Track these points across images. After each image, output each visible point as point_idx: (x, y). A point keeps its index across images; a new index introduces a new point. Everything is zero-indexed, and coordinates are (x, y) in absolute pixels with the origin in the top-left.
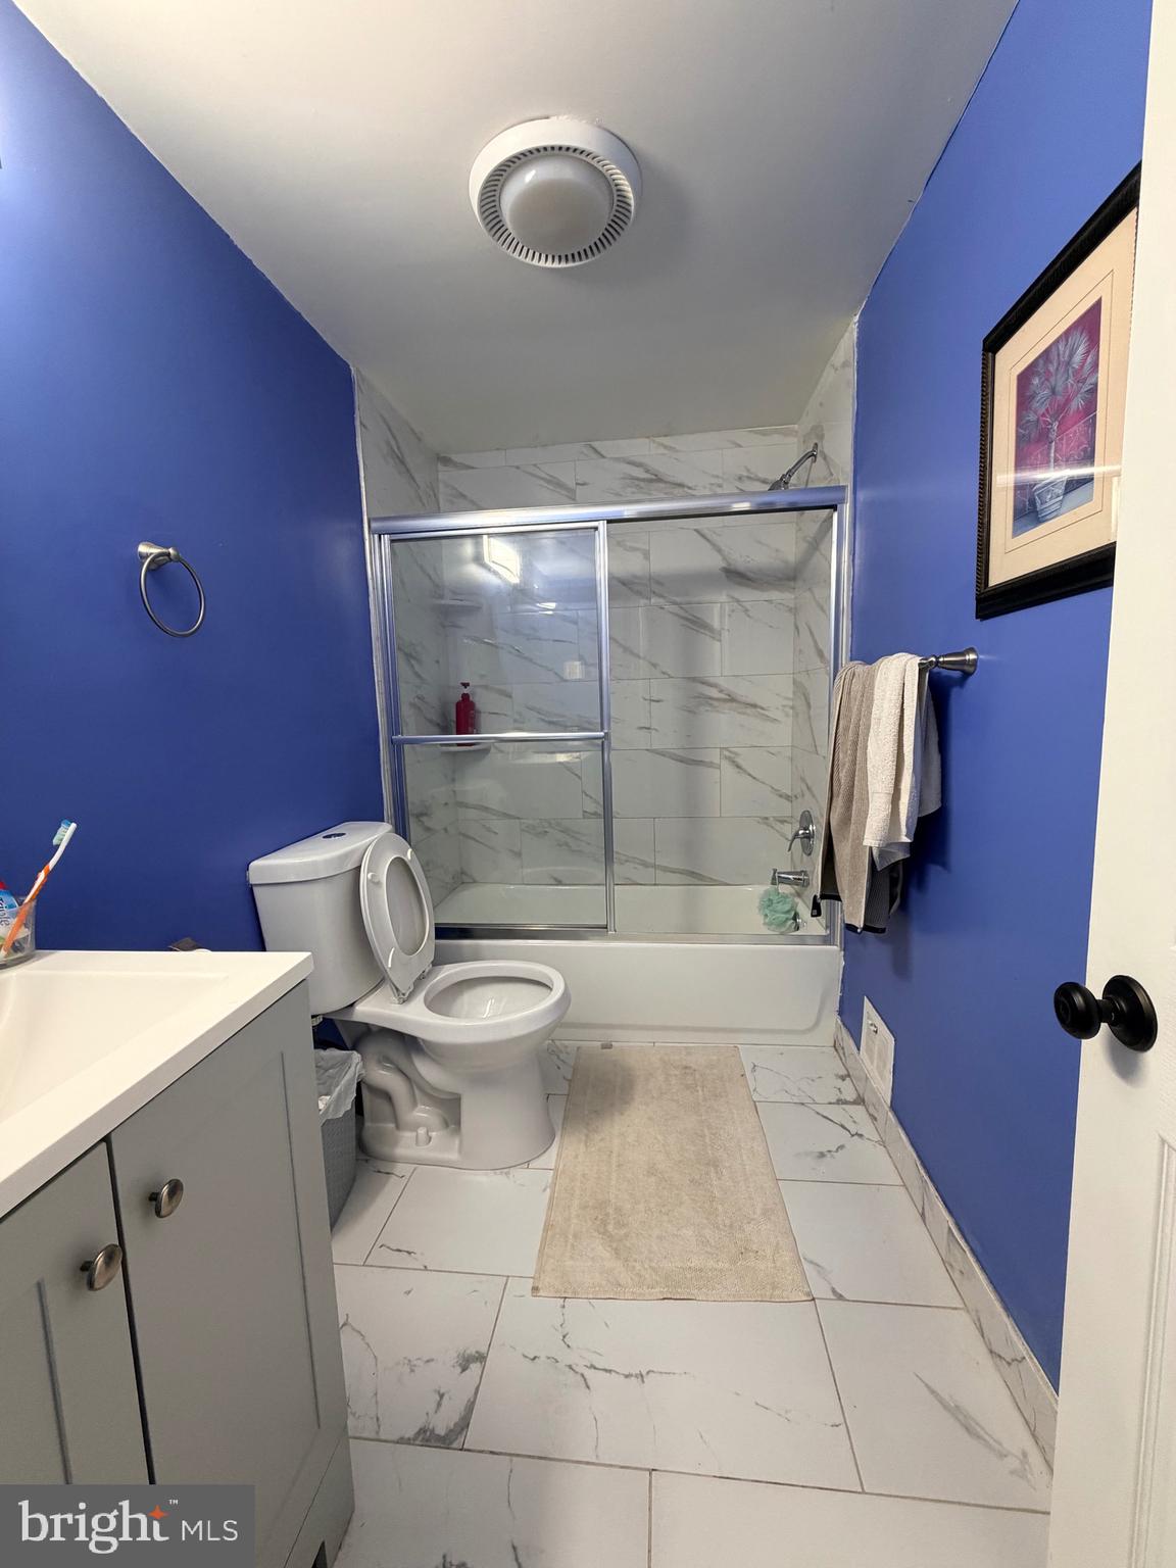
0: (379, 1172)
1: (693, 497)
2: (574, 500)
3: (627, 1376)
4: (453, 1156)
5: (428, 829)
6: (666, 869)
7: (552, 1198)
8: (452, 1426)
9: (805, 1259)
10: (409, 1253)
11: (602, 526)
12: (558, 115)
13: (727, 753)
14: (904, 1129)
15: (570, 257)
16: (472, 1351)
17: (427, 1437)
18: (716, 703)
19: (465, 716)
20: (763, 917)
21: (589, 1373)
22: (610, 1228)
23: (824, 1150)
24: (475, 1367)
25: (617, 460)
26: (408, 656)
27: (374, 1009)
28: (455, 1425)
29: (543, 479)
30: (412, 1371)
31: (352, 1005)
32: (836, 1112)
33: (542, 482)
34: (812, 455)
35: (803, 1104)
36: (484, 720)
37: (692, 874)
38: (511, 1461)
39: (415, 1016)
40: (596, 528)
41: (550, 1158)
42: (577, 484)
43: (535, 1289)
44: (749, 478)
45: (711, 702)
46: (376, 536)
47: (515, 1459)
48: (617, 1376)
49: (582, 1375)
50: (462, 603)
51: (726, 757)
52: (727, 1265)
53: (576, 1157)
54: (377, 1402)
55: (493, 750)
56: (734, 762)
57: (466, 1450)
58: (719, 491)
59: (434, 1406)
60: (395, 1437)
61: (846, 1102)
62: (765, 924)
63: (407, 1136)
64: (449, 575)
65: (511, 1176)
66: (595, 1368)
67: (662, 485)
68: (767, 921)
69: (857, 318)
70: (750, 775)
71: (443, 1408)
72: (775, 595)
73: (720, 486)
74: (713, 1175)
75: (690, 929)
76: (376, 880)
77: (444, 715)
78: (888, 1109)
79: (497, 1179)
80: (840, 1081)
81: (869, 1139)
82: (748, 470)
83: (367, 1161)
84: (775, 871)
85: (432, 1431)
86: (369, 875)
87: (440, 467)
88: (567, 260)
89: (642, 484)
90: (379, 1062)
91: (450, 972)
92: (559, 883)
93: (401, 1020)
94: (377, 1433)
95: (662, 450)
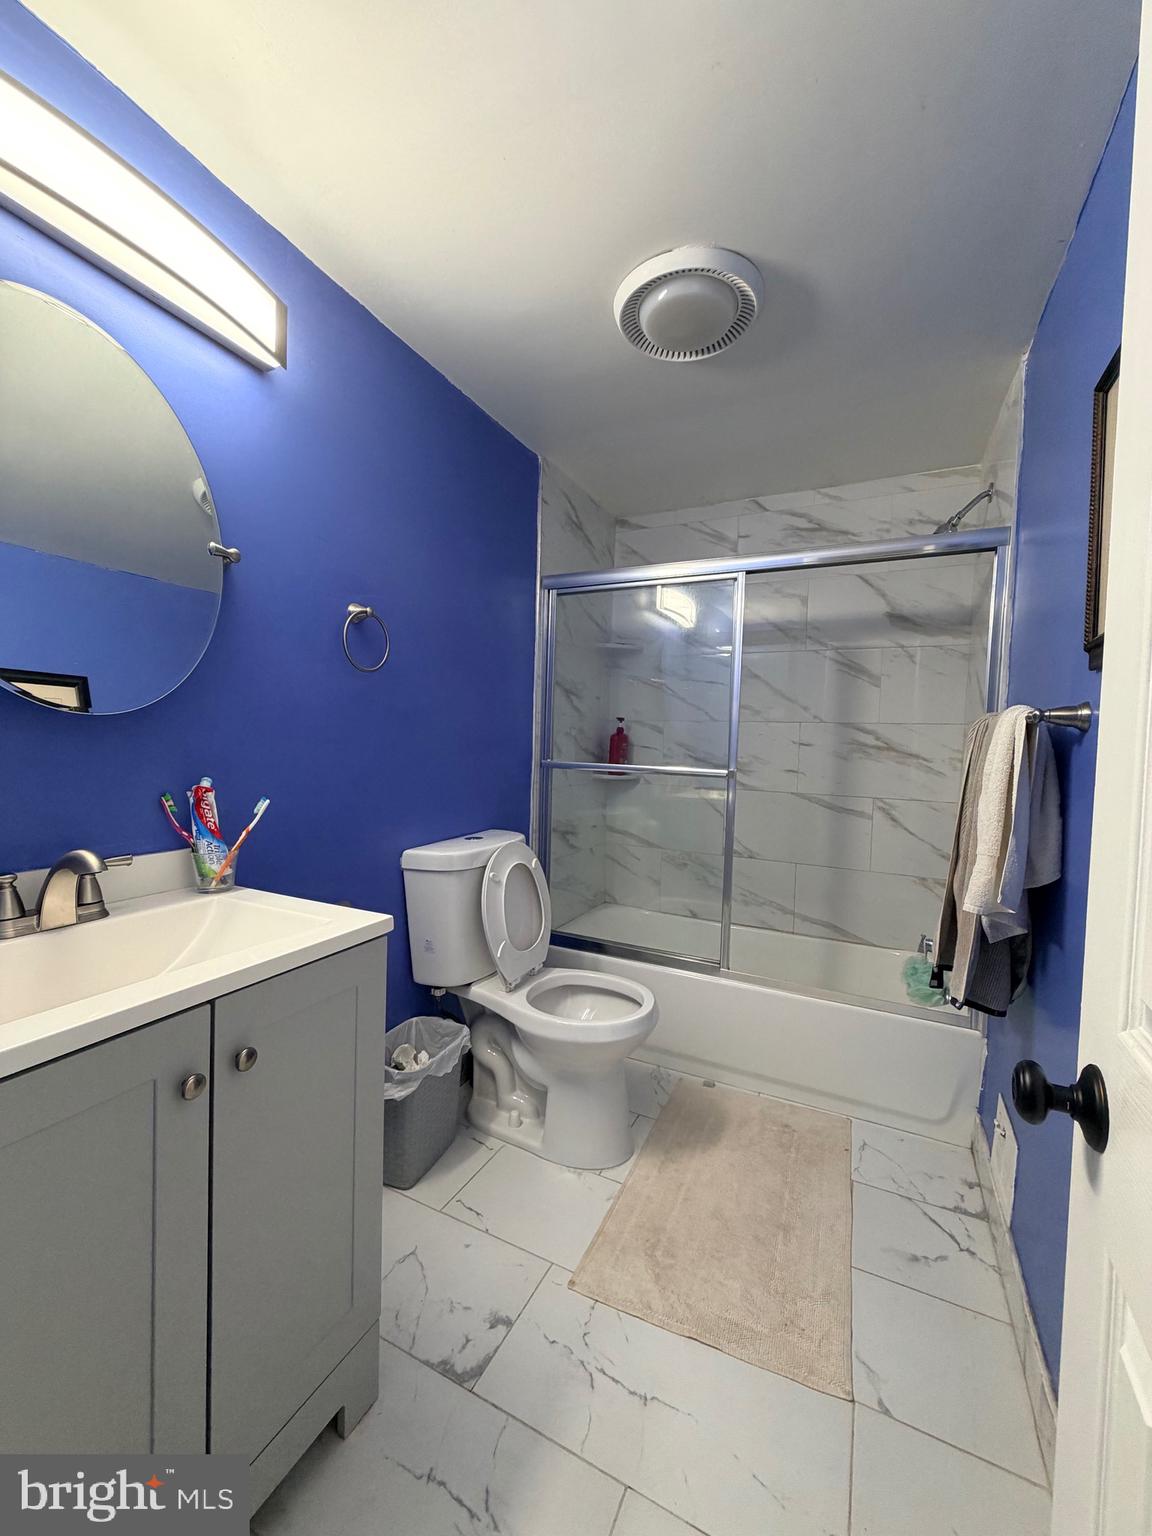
0: (474, 1139)
1: (859, 544)
2: (735, 551)
3: (632, 1393)
4: (535, 1143)
5: (572, 846)
6: (805, 919)
7: (611, 1210)
8: (468, 1369)
9: (857, 1357)
10: (478, 1214)
11: (741, 577)
12: (679, 247)
13: (881, 804)
14: (1019, 1256)
15: (706, 350)
16: (503, 1314)
17: (445, 1369)
18: (872, 751)
19: (617, 747)
20: (905, 986)
21: (597, 1376)
22: (658, 1253)
23: (919, 1254)
24: (501, 1329)
25: (782, 512)
26: (568, 693)
27: (485, 993)
28: (472, 1369)
29: (708, 534)
30: (451, 1311)
31: (469, 985)
32: (951, 1221)
33: (707, 537)
34: (987, 495)
35: (910, 1199)
36: (636, 752)
37: (835, 928)
38: (507, 1420)
39: (515, 1006)
40: (735, 579)
41: (622, 1172)
42: (740, 537)
43: (572, 1283)
44: (921, 521)
45: (868, 750)
46: (546, 591)
47: (510, 1419)
48: (621, 1388)
49: (591, 1375)
50: (625, 646)
51: (880, 808)
52: (766, 1331)
53: (647, 1178)
54: (418, 1324)
55: (642, 781)
56: (889, 814)
57: (473, 1393)
58: (887, 536)
59: (460, 1346)
60: (423, 1358)
61: (966, 1213)
62: (908, 994)
63: (504, 1115)
64: (616, 622)
65: (582, 1177)
66: (604, 1373)
67: (824, 533)
68: (910, 990)
69: (1027, 356)
70: (906, 829)
71: (466, 1351)
72: (947, 640)
73: (888, 531)
74: (780, 1237)
75: (829, 983)
76: (497, 880)
77: (600, 745)
78: (1005, 1229)
79: (570, 1176)
80: (967, 1188)
81: (981, 1260)
82: (920, 514)
83: (467, 1127)
84: (924, 937)
85: (453, 1366)
86: (491, 874)
87: (618, 529)
88: (703, 354)
89: (804, 533)
90: (489, 1042)
91: (559, 975)
92: (694, 916)
93: (505, 1007)
94: (411, 1348)
95: (827, 501)
